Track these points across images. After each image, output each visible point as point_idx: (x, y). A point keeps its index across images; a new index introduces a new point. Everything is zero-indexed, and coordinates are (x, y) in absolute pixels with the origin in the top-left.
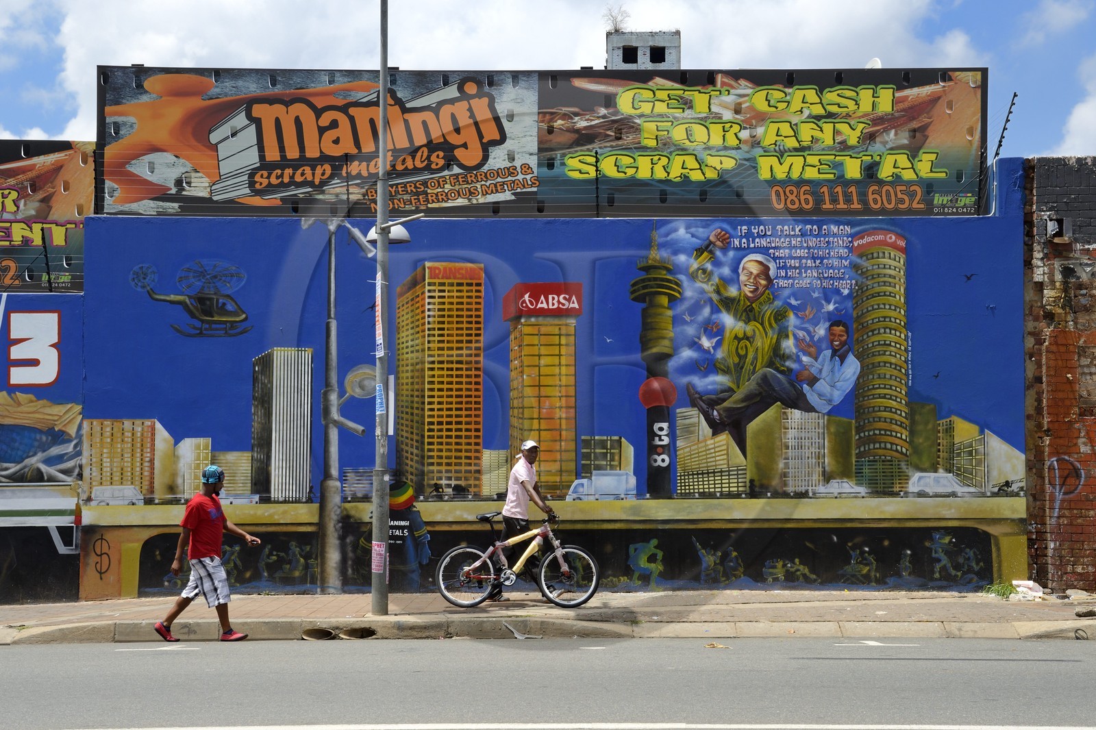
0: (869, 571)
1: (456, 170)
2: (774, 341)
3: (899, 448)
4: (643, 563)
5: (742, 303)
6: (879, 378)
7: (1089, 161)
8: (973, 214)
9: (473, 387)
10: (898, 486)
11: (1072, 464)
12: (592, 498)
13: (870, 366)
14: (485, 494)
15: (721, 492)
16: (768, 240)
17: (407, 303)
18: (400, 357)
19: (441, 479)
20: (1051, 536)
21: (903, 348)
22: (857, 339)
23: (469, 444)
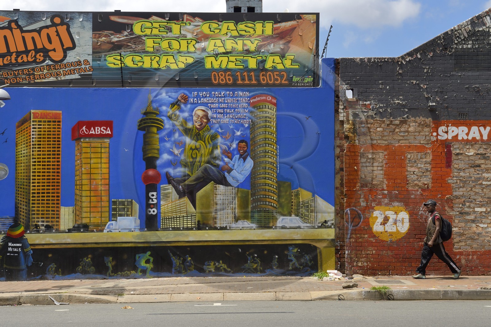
0: (257, 266)
1: (48, 62)
2: (210, 150)
3: (272, 204)
4: (143, 264)
5: (194, 131)
6: (263, 169)
7: (366, 60)
8: (312, 86)
9: (56, 174)
10: (272, 223)
11: (357, 211)
12: (117, 231)
13: (259, 163)
14: (61, 229)
15: (183, 227)
16: (208, 99)
17: (21, 131)
18: (18, 159)
19: (39, 222)
20: (346, 248)
21: (275, 154)
22: (252, 150)
23: (54, 204)
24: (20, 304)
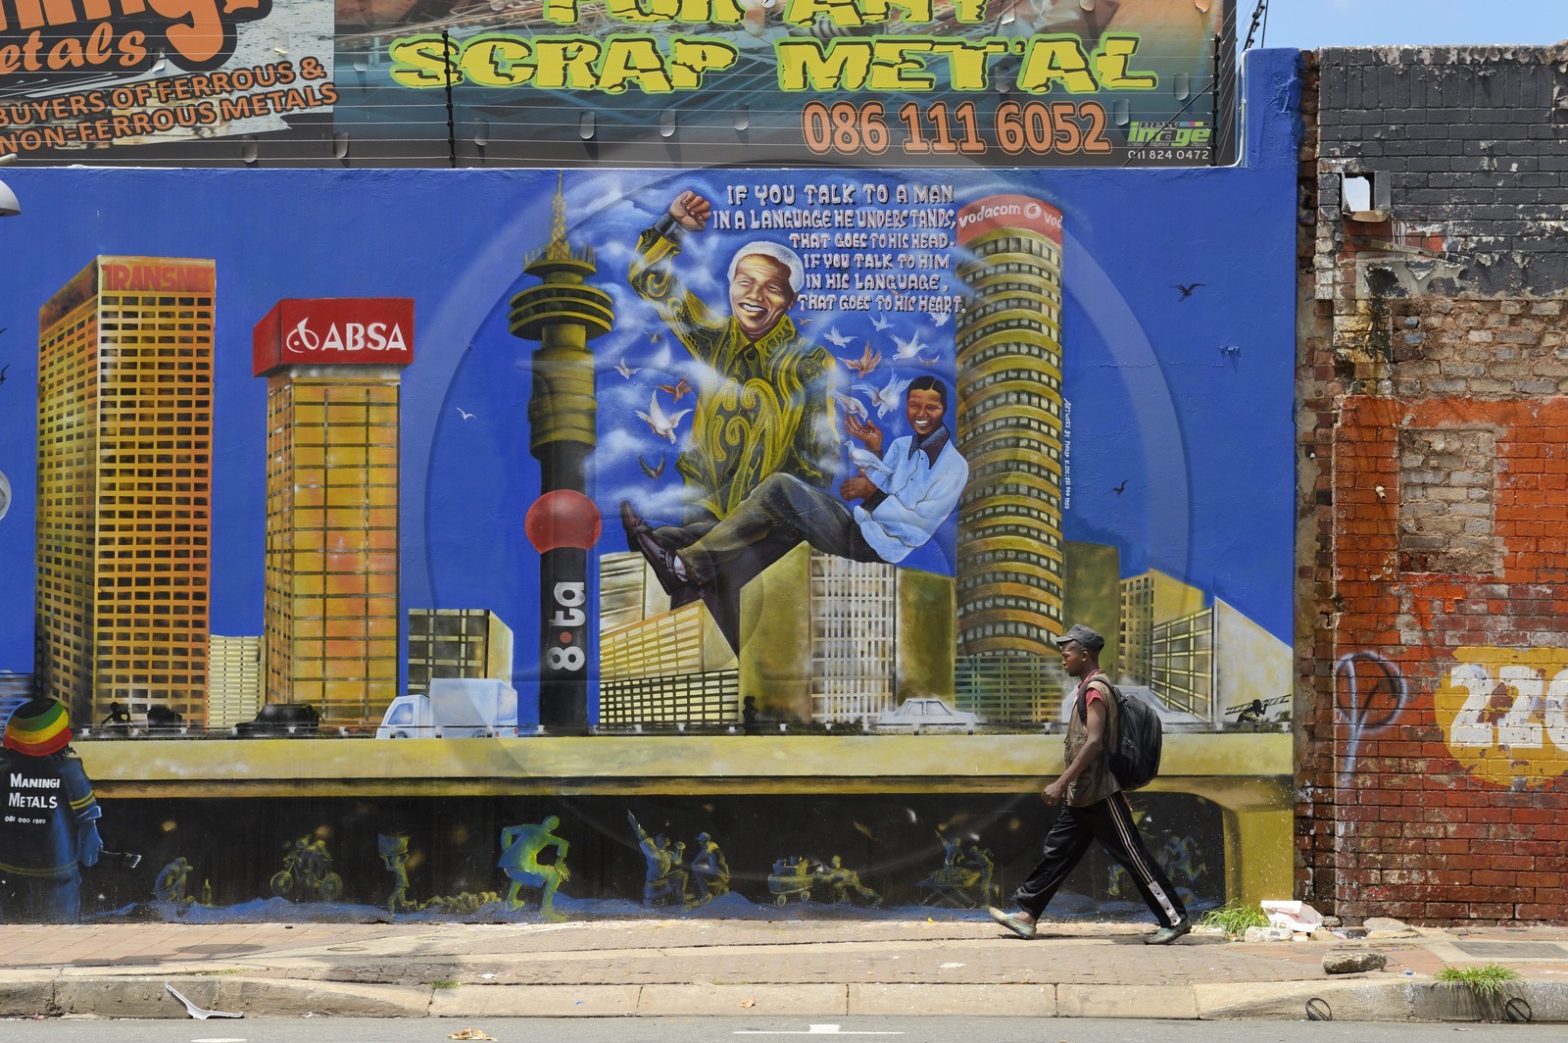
0: (980, 880)
1: (165, 67)
2: (797, 417)
3: (1043, 634)
4: (529, 863)
5: (734, 340)
6: (1006, 492)
7: (1426, 57)
8: (1204, 163)
9: (192, 508)
10: (1040, 709)
11: (1383, 666)
12: (429, 733)
13: (989, 470)
14: (213, 724)
15: (688, 721)
16: (787, 214)
17: (60, 339)
18: (46, 448)
19: (125, 693)
20: (1340, 810)
21: (1054, 432)
22: (963, 416)
23: (183, 624)
24: (55, 1011)
